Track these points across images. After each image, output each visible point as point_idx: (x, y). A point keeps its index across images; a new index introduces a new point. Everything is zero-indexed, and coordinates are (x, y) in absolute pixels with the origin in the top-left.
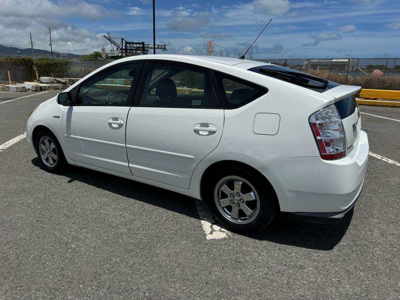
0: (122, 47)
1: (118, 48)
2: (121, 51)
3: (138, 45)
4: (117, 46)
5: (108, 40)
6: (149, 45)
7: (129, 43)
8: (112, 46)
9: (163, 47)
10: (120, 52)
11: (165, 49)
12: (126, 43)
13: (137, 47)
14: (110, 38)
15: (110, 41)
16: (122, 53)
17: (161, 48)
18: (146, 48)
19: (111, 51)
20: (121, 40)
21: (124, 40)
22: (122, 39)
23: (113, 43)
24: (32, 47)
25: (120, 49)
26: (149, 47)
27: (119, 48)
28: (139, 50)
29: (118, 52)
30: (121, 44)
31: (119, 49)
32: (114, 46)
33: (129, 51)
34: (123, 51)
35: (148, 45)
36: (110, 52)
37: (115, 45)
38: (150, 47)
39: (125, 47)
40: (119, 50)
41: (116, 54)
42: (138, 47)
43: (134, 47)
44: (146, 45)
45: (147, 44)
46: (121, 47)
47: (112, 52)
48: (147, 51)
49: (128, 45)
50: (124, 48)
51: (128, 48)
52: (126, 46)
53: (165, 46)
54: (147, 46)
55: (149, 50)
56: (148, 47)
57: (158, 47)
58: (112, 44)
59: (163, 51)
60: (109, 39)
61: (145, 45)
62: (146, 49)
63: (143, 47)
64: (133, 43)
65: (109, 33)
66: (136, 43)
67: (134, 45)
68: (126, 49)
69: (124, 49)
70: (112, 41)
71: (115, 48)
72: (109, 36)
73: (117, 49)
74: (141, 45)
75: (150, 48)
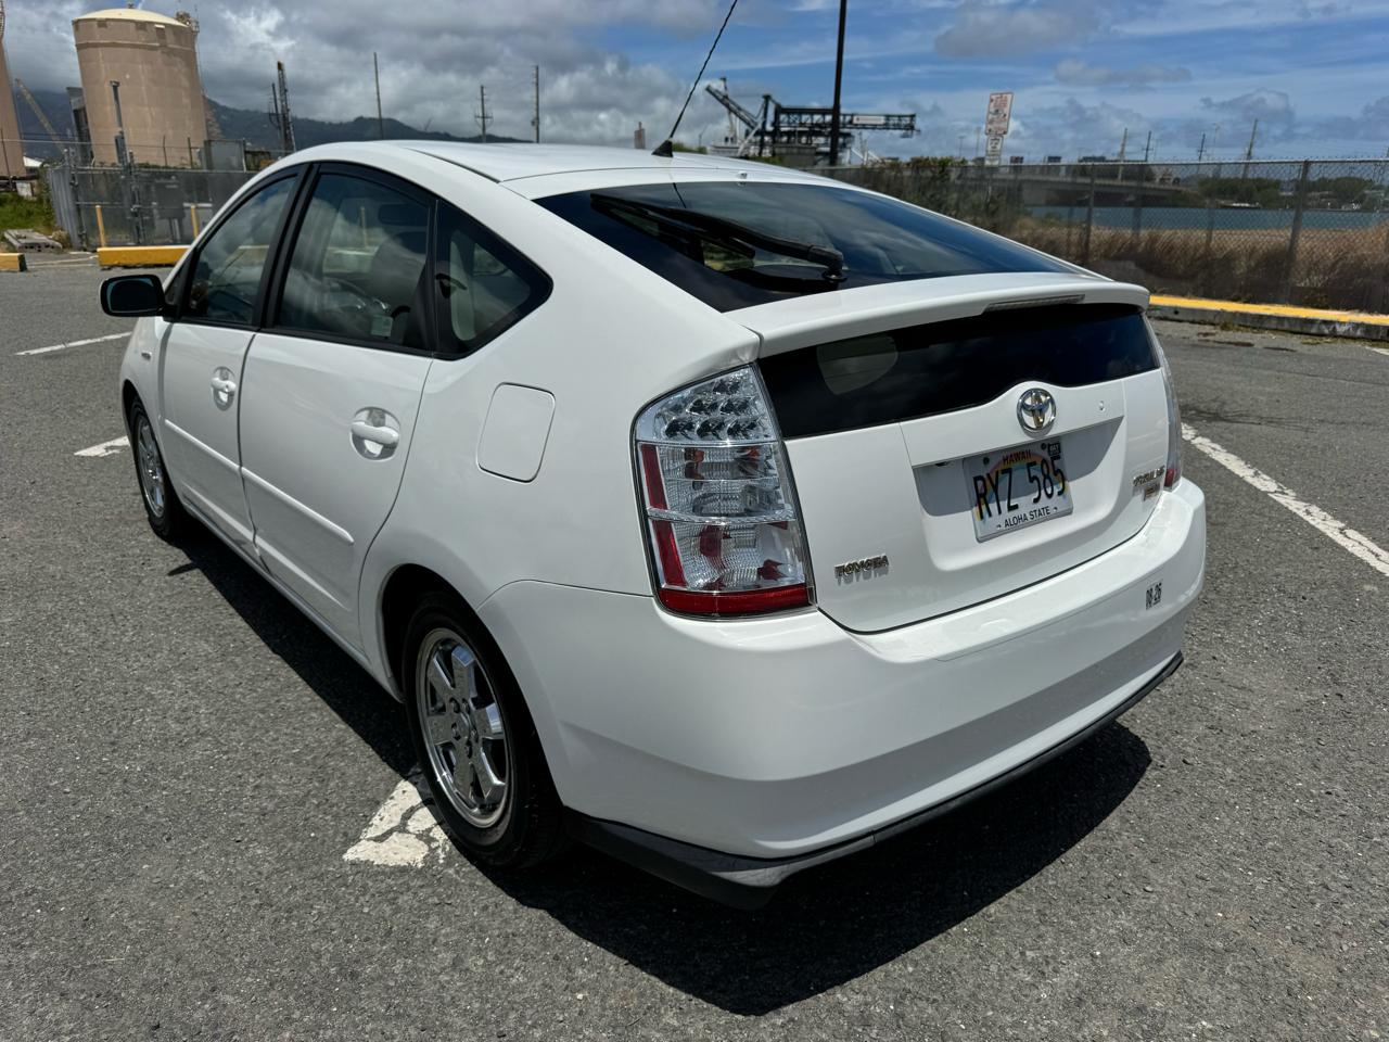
0: (764, 124)
1: (750, 129)
2: (759, 138)
3: (817, 118)
4: (748, 124)
5: (721, 101)
6: (855, 118)
7: (789, 111)
8: (731, 123)
9: (906, 121)
10: (755, 144)
11: (911, 127)
12: (779, 110)
13: (813, 125)
14: (726, 97)
15: (727, 106)
16: (762, 145)
17: (897, 127)
18: (844, 127)
19: (727, 139)
20: (763, 100)
21: (773, 101)
22: (767, 98)
23: (735, 113)
24: (484, 129)
25: (757, 134)
26: (855, 121)
27: (753, 128)
28: (819, 134)
29: (750, 141)
30: (762, 115)
31: (753, 132)
32: (737, 122)
33: (785, 139)
34: (767, 139)
35: (852, 115)
36: (723, 144)
37: (741, 118)
38: (860, 122)
39: (773, 124)
40: (751, 137)
41: (740, 150)
42: (818, 125)
43: (802, 125)
44: (845, 115)
45: (850, 112)
46: (760, 126)
47: (729, 144)
48: (848, 139)
49: (783, 117)
50: (769, 128)
51: (783, 129)
52: (776, 123)
53: (912, 117)
54: (848, 118)
55: (854, 132)
56: (851, 122)
57: (886, 124)
58: (733, 116)
59: (904, 136)
60: (724, 100)
61: (841, 118)
62: (846, 130)
63: (835, 123)
64: (801, 111)
65: (724, 80)
66: (812, 112)
67: (805, 118)
68: (776, 133)
69: (768, 133)
70: (732, 106)
71: (741, 127)
72: (726, 88)
73: (747, 134)
74: (828, 118)
75: (856, 126)
